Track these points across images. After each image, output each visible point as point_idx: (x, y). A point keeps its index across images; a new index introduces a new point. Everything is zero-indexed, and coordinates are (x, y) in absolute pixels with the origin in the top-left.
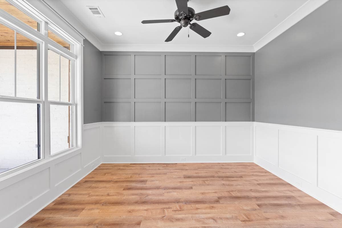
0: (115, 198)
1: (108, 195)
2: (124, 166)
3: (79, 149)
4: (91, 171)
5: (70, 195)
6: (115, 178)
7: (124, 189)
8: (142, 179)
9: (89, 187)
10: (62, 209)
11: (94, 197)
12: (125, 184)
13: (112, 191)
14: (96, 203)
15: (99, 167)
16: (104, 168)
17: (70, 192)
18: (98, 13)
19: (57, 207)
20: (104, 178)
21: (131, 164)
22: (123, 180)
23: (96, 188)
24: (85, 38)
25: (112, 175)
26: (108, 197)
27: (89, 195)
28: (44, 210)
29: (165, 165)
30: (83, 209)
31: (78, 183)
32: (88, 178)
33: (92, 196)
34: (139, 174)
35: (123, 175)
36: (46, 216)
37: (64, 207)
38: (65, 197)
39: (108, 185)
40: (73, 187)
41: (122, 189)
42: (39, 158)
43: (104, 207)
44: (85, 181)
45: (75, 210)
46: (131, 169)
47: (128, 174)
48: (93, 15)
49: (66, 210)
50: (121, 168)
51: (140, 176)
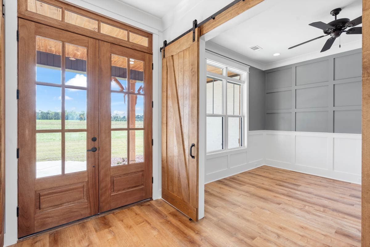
0: (267, 187)
1: (263, 184)
2: (283, 171)
3: (245, 148)
4: (255, 168)
5: (238, 176)
6: (272, 176)
7: (276, 185)
8: (297, 183)
9: (251, 176)
10: (233, 181)
11: (253, 182)
12: (278, 182)
13: (266, 183)
14: (253, 185)
15: (262, 167)
16: (265, 168)
17: (239, 175)
18: (258, 48)
19: (231, 179)
20: (263, 174)
21: (291, 171)
22: (278, 179)
23: (255, 178)
24: (250, 67)
25: (270, 174)
26: (262, 185)
27: (250, 180)
28: (224, 179)
29: (332, 181)
30: (245, 185)
31: (244, 172)
32: (251, 171)
33: (251, 181)
34: (295, 180)
35: (279, 176)
36: (226, 181)
37: (235, 181)
38: (236, 177)
39: (264, 179)
40: (240, 173)
41: (275, 184)
42: (223, 149)
43: (258, 188)
44: (249, 173)
45: (240, 184)
46: (289, 175)
47: (284, 177)
48: (254, 51)
49: (235, 182)
50: (280, 171)
51: (295, 181)
